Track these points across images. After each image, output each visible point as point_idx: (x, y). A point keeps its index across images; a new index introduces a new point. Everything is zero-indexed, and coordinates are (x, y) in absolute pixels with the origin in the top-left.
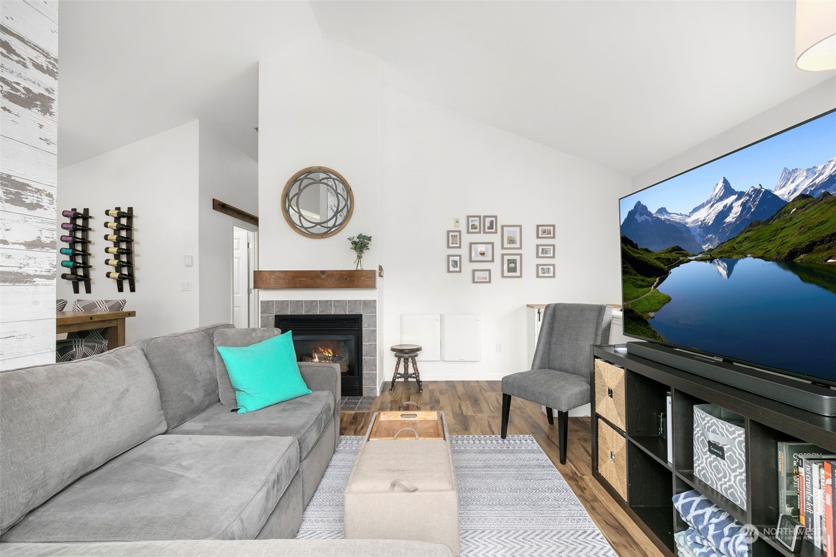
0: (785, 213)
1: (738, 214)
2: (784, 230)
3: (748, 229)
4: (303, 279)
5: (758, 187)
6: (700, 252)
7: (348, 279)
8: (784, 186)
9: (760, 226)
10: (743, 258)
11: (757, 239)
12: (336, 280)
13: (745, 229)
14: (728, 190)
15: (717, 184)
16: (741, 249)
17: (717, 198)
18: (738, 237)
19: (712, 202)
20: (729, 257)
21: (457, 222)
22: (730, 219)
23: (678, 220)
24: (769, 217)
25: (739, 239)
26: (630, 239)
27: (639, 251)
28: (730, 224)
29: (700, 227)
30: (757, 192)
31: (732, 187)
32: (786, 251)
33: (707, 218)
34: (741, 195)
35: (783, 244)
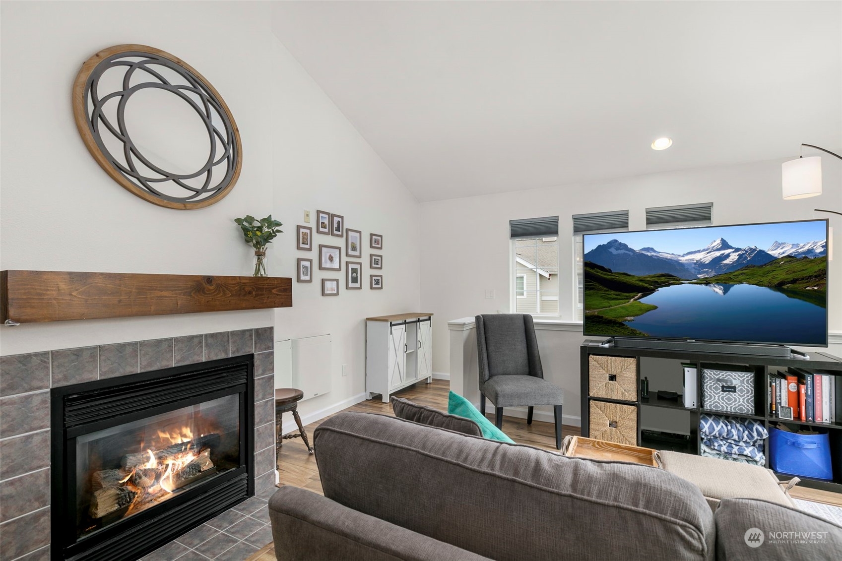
0: (775, 263)
1: (736, 260)
2: (775, 272)
3: (744, 269)
4: (165, 293)
5: (753, 247)
6: (694, 278)
7: (254, 293)
8: (775, 250)
9: (755, 268)
10: (739, 284)
11: (753, 274)
12: (232, 295)
13: (742, 268)
14: (725, 245)
15: (715, 241)
16: (737, 279)
17: (715, 248)
18: (734, 272)
19: (709, 251)
20: (725, 283)
21: (307, 215)
22: (727, 261)
23: (669, 258)
24: (763, 264)
25: (736, 273)
26: (599, 265)
27: (613, 274)
28: (727, 264)
29: (695, 264)
30: (753, 250)
31: (730, 245)
32: (776, 282)
33: (704, 259)
34: (737, 250)
35: (773, 278)
